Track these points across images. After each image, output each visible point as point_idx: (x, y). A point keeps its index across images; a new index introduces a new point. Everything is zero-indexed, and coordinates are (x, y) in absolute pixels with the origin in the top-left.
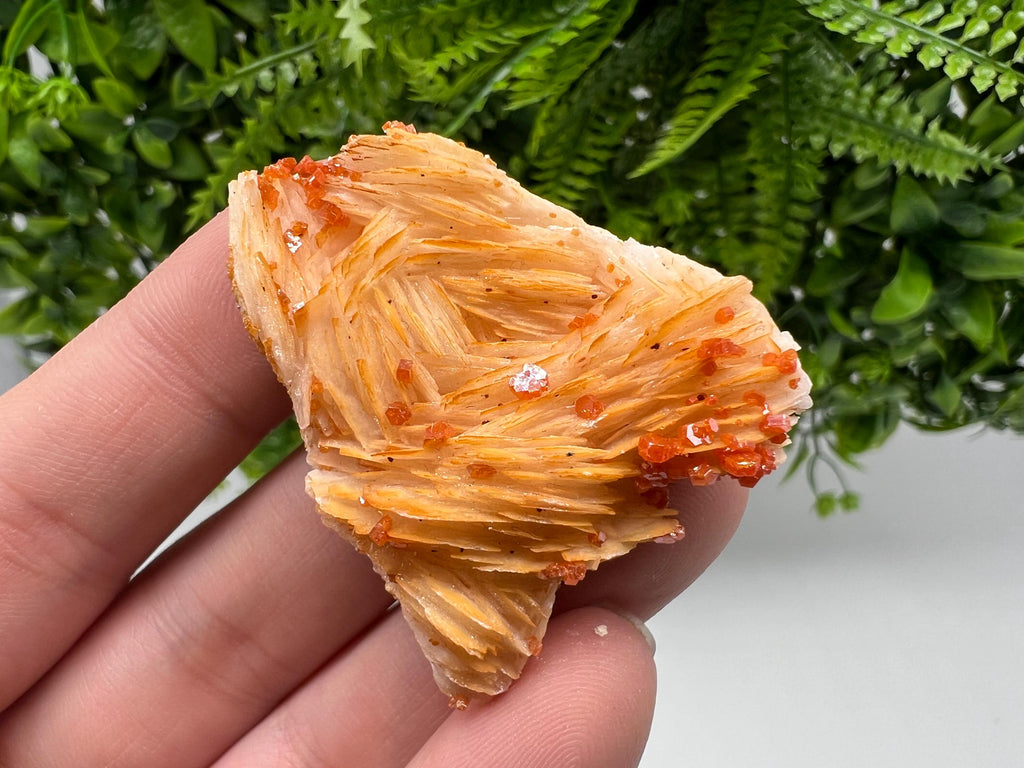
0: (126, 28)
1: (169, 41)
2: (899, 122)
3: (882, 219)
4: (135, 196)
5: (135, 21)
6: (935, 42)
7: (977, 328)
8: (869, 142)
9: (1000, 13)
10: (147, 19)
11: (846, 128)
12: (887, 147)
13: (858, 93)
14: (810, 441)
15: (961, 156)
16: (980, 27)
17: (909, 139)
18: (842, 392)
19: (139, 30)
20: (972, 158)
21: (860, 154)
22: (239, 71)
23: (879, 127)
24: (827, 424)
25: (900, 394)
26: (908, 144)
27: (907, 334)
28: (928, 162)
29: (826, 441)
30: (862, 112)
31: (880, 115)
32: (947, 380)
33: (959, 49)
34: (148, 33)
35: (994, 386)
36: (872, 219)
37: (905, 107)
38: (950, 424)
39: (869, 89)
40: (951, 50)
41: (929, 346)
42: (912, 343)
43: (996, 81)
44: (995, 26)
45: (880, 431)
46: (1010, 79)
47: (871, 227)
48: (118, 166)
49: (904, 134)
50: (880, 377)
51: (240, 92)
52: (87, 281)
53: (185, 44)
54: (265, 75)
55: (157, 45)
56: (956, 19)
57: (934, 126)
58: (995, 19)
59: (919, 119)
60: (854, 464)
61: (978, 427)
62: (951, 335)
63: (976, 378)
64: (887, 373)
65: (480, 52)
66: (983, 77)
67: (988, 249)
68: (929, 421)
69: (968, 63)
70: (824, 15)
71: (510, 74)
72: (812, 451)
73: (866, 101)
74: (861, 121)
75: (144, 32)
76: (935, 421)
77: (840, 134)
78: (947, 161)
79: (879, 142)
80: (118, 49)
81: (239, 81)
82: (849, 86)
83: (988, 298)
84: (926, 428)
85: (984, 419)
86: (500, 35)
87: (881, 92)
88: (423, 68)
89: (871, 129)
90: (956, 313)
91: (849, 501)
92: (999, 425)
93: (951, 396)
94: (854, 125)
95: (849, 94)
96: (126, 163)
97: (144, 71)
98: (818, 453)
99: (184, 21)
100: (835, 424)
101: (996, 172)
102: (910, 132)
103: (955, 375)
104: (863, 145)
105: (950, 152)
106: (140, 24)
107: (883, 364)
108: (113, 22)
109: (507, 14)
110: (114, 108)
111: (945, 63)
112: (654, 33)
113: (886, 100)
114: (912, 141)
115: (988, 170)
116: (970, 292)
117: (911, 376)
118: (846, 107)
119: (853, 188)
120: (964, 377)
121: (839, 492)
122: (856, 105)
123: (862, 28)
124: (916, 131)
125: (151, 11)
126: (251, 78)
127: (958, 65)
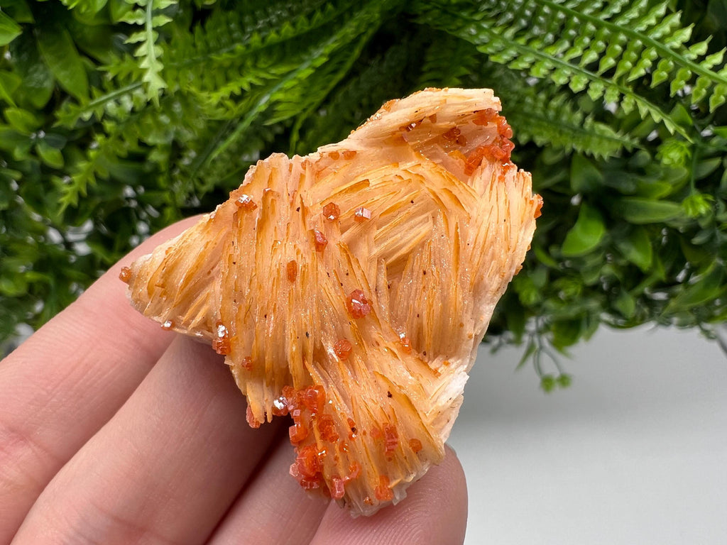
0: (25, 74)
1: (57, 83)
2: (564, 118)
3: (565, 183)
4: (41, 188)
5: (31, 70)
6: (564, 66)
7: (640, 256)
8: (545, 133)
9: (604, 46)
10: (41, 67)
11: (527, 124)
12: (558, 136)
13: (535, 99)
14: (536, 339)
15: (610, 140)
16: (592, 56)
17: (572, 129)
18: (550, 304)
19: (35, 75)
20: (618, 141)
21: (539, 141)
22: (92, 103)
23: (550, 122)
24: (547, 328)
25: (593, 304)
26: (571, 132)
27: (590, 262)
28: (587, 144)
29: (546, 340)
30: (539, 112)
31: (551, 114)
32: (625, 293)
33: (579, 71)
34: (42, 77)
35: (660, 296)
36: (559, 184)
37: (568, 108)
38: (631, 323)
39: (542, 96)
40: (574, 72)
41: (608, 270)
42: (596, 268)
43: (604, 92)
44: (602, 54)
45: (585, 330)
46: (613, 91)
47: (560, 190)
48: (28, 168)
49: (569, 126)
50: (576, 293)
51: (93, 116)
52: (15, 247)
53: (67, 84)
54: (111, 106)
55: (48, 85)
56: (576, 50)
57: (589, 120)
58: (601, 50)
59: (578, 116)
60: (567, 355)
61: (651, 325)
62: (622, 262)
63: (646, 290)
64: (579, 290)
65: (252, 85)
66: (596, 90)
67: (640, 202)
68: (615, 321)
69: (585, 80)
70: (490, 50)
71: (269, 100)
72: (537, 346)
73: (541, 105)
74: (539, 119)
75: (39, 76)
76: (620, 321)
77: (524, 128)
78: (600, 143)
79: (552, 132)
80: (20, 88)
81: (92, 110)
82: (528, 95)
83: (646, 235)
84: (615, 326)
85: (654, 319)
86: (268, 73)
87: (550, 98)
88: (209, 98)
89: (545, 124)
90: (623, 246)
91: (564, 380)
92: (666, 322)
93: (629, 304)
94: (532, 121)
95: (529, 100)
96: (33, 164)
97: (40, 102)
98: (541, 348)
99: (65, 67)
100: (553, 327)
101: (636, 150)
102: (573, 125)
103: (630, 290)
104: (541, 134)
105: (602, 137)
106: (36, 71)
107: (576, 283)
108: (16, 70)
109: (275, 57)
110: (21, 129)
111: (570, 81)
112: (385, 64)
113: (555, 103)
114: (575, 131)
115: (629, 149)
116: (634, 232)
117: (602, 291)
118: (527, 109)
119: (542, 164)
120: (638, 290)
121: (556, 374)
122: (534, 107)
123: (515, 58)
124: (576, 124)
125: (42, 62)
126: (101, 106)
127: (579, 82)
